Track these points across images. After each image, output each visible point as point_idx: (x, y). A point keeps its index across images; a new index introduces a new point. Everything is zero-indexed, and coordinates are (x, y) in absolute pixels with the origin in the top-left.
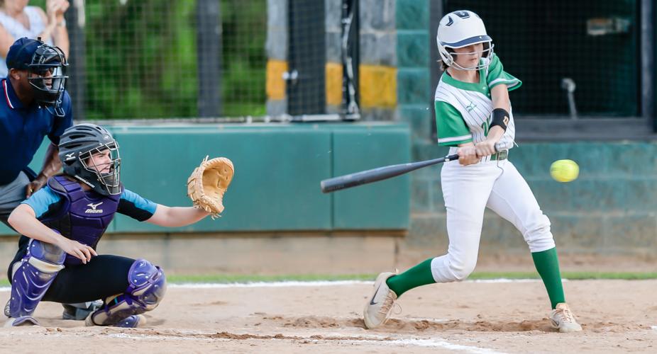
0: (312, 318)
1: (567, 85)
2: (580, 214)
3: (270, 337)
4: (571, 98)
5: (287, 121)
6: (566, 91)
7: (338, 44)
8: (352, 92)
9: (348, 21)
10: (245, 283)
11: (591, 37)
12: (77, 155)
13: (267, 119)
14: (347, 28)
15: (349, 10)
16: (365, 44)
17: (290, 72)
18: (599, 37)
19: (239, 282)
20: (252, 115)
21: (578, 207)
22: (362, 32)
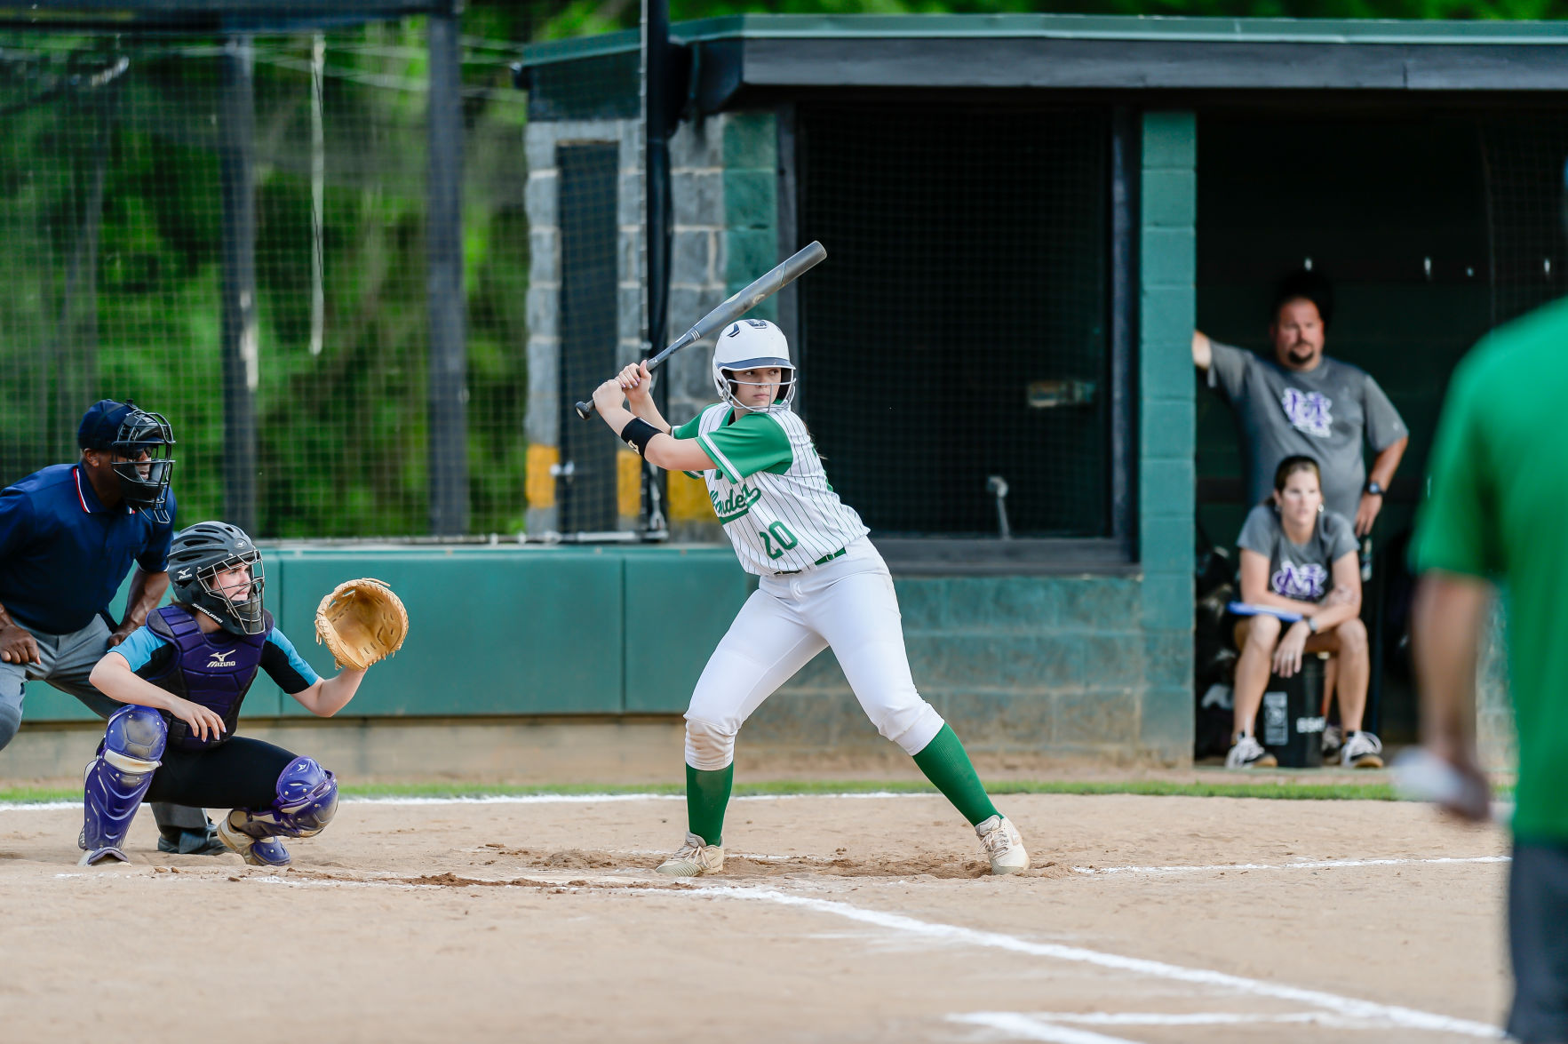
1: (995, 487)
2: (1013, 691)
4: (1001, 506)
5: (553, 541)
6: (994, 496)
8: (656, 496)
11: (1035, 410)
12: (194, 571)
13: (523, 538)
17: (563, 464)
18: (1047, 410)
20: (498, 533)
21: (1010, 679)
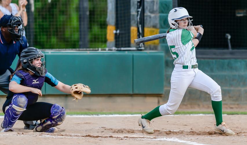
0: (124, 129)
1: (228, 36)
2: (232, 88)
3: (107, 137)
4: (229, 41)
5: (115, 50)
6: (227, 39)
7: (136, 19)
9: (140, 10)
10: (98, 115)
11: (237, 17)
12: (28, 60)
13: (107, 49)
14: (139, 13)
15: (140, 5)
16: (147, 19)
17: (116, 30)
18: (241, 17)
19: (95, 115)
20: (101, 48)
21: (231, 85)
22: (145, 14)
